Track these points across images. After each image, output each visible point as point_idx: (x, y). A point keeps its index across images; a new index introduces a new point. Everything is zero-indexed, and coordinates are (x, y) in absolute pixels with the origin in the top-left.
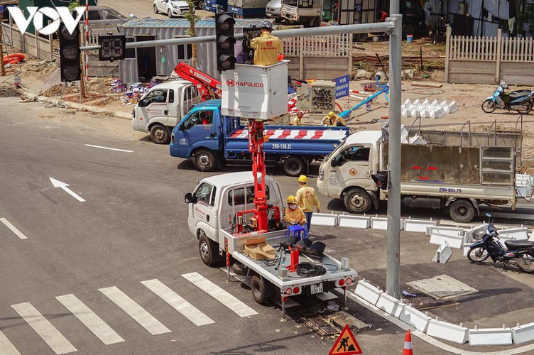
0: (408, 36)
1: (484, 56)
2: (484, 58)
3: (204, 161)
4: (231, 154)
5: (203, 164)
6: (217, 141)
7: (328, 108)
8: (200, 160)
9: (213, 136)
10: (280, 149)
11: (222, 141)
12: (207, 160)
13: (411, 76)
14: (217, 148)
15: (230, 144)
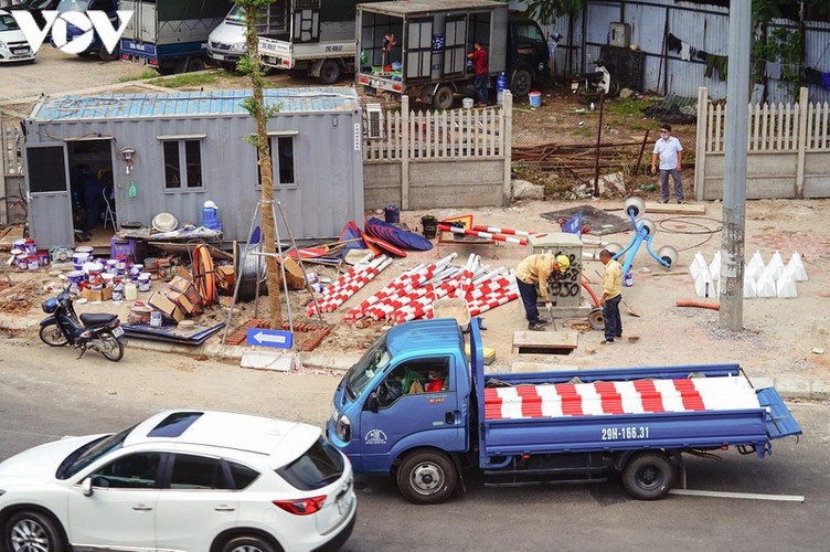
0: (531, 95)
1: (775, 143)
2: (775, 147)
3: (427, 479)
4: (496, 459)
5: (424, 486)
6: (462, 431)
7: (570, 292)
8: (418, 479)
9: (450, 418)
10: (620, 438)
11: (475, 428)
12: (436, 476)
13: (621, 187)
14: (462, 447)
15: (493, 433)
